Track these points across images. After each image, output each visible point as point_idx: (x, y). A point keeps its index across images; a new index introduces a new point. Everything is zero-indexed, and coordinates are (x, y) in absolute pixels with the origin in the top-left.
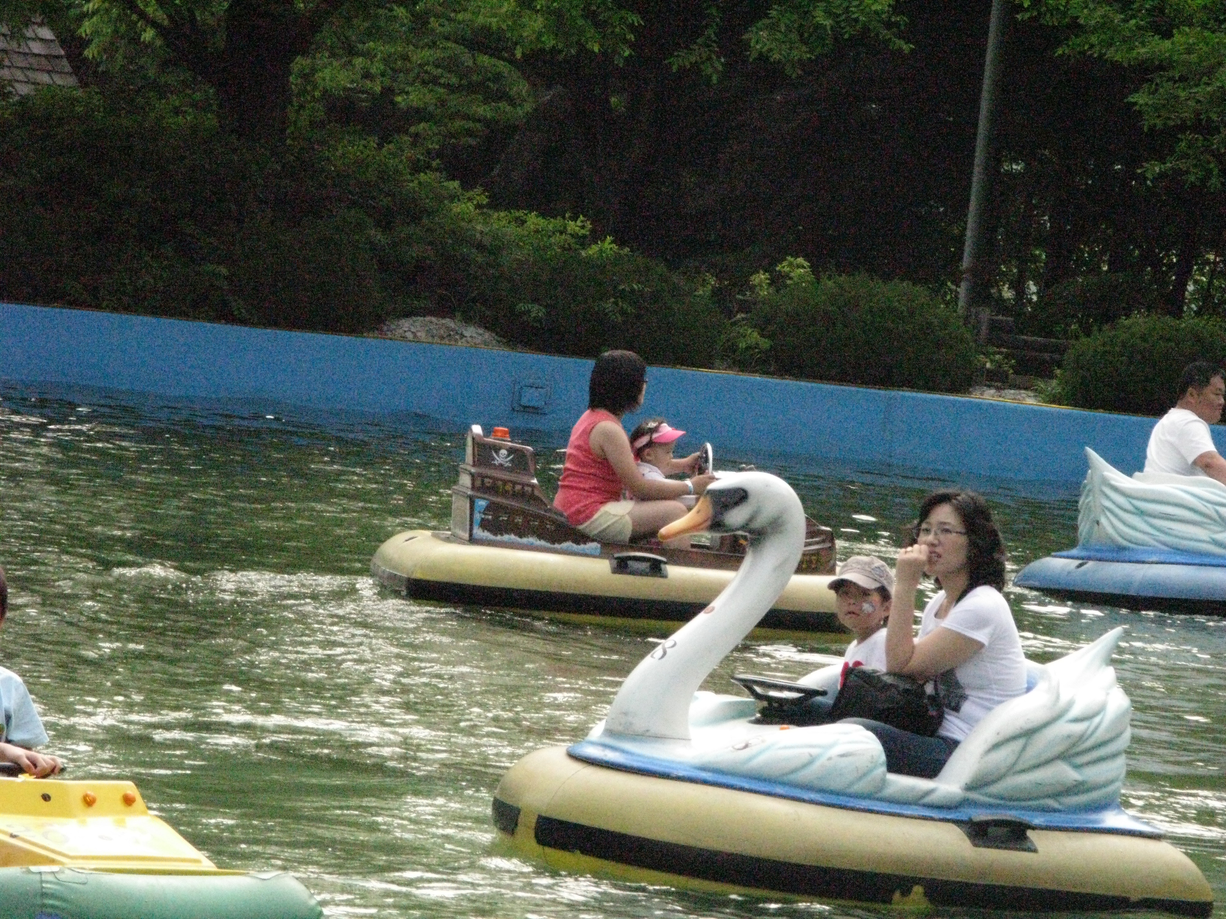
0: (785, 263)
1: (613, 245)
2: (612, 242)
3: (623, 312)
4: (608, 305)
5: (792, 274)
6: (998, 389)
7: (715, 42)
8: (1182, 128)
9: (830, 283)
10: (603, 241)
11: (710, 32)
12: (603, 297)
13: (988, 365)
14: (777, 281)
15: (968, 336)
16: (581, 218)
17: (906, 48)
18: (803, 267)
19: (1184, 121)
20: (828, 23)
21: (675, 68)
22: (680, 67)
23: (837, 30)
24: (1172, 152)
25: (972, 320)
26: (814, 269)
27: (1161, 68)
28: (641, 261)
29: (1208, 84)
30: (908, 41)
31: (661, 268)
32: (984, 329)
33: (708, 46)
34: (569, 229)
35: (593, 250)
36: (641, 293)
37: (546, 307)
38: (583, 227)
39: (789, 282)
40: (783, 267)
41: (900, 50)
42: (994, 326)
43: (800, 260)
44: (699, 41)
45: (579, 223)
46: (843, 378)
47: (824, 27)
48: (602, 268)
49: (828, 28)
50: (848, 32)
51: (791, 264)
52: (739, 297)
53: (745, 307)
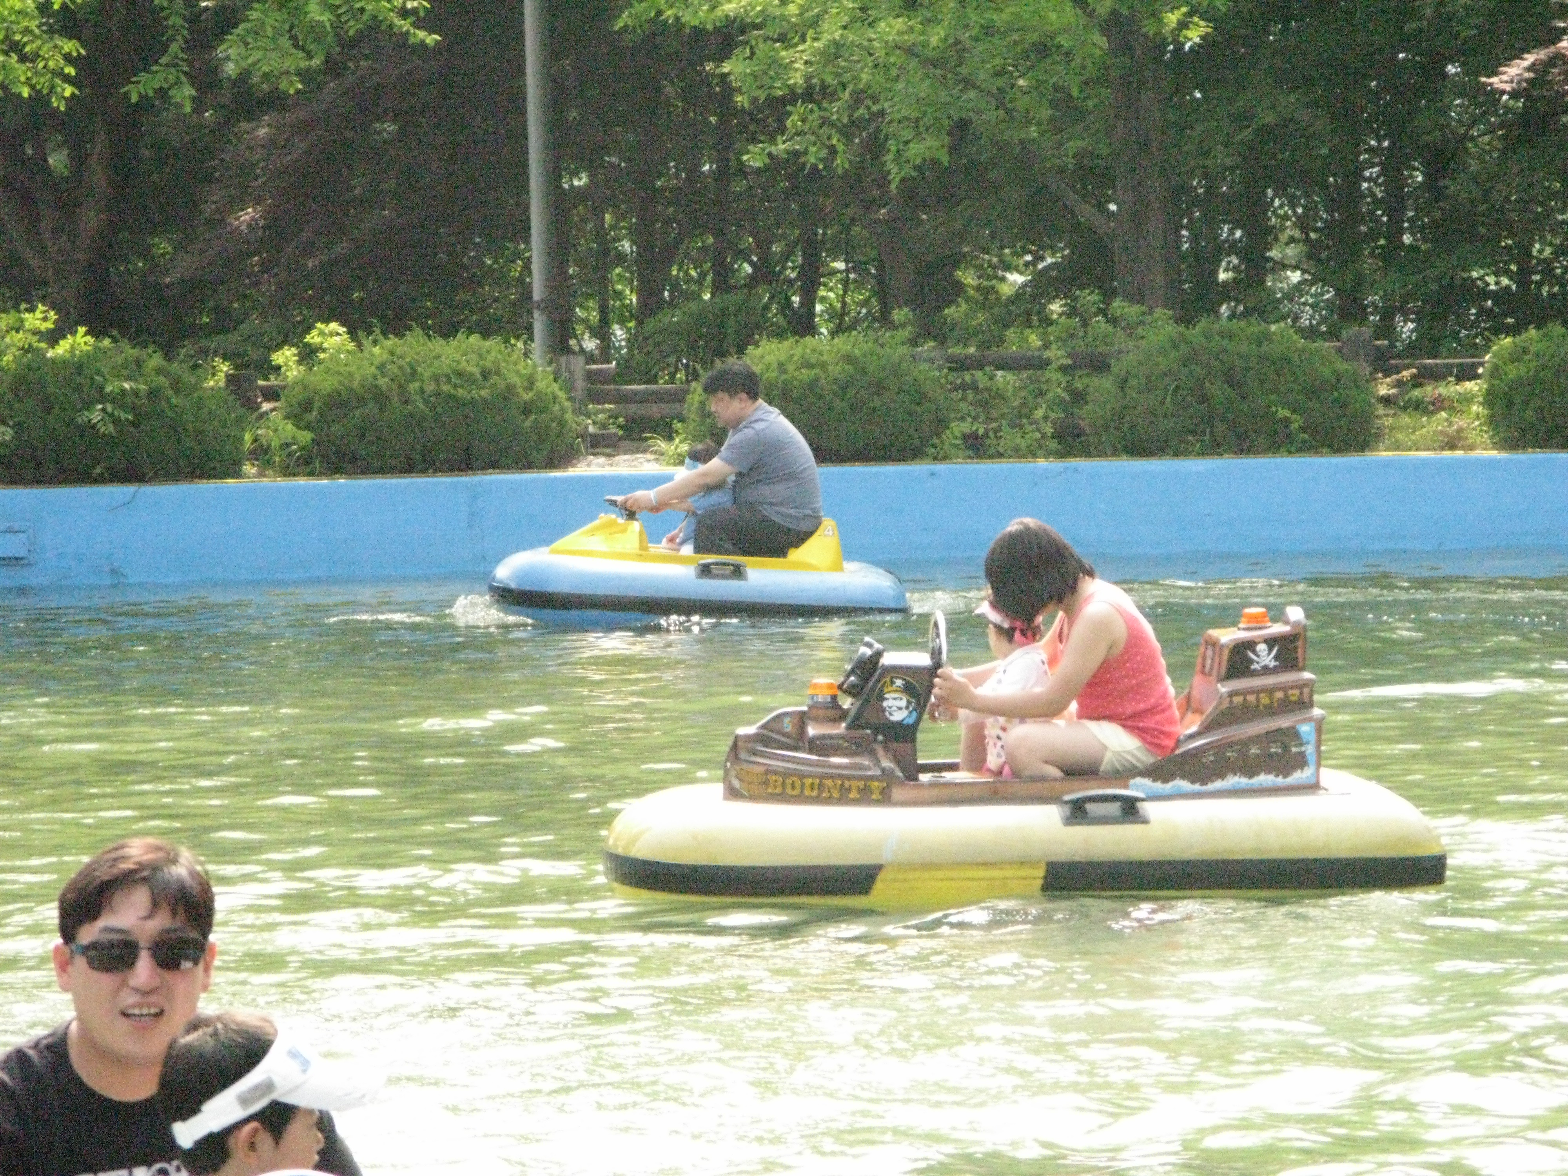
0: (314, 332)
1: (88, 338)
2: (87, 333)
3: (116, 421)
4: (96, 416)
5: (325, 345)
6: (609, 456)
7: (182, 59)
8: (792, 97)
9: (376, 350)
10: (74, 333)
11: (174, 48)
12: (88, 405)
13: (591, 429)
14: (308, 354)
15: (562, 395)
16: (41, 307)
17: (432, 39)
18: (338, 334)
19: (792, 89)
20: (325, 18)
21: (134, 98)
22: (141, 96)
23: (338, 26)
24: (782, 130)
25: (565, 374)
26: (352, 333)
27: (757, 27)
28: (130, 352)
29: (815, 39)
30: (431, 31)
31: (156, 360)
32: (580, 384)
33: (176, 65)
34: (27, 324)
35: (62, 348)
36: (136, 393)
37: (12, 427)
38: (45, 319)
39: (322, 356)
40: (313, 338)
41: (423, 44)
42: (591, 377)
43: (334, 326)
44: (164, 60)
45: (38, 315)
46: (408, 468)
47: (320, 24)
48: (79, 368)
49: (328, 25)
50: (353, 28)
51: (322, 333)
52: (261, 383)
53: (272, 395)
